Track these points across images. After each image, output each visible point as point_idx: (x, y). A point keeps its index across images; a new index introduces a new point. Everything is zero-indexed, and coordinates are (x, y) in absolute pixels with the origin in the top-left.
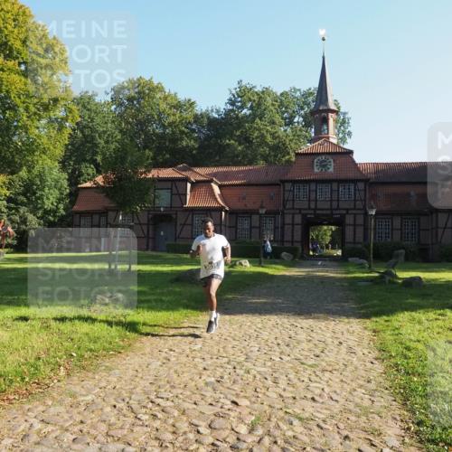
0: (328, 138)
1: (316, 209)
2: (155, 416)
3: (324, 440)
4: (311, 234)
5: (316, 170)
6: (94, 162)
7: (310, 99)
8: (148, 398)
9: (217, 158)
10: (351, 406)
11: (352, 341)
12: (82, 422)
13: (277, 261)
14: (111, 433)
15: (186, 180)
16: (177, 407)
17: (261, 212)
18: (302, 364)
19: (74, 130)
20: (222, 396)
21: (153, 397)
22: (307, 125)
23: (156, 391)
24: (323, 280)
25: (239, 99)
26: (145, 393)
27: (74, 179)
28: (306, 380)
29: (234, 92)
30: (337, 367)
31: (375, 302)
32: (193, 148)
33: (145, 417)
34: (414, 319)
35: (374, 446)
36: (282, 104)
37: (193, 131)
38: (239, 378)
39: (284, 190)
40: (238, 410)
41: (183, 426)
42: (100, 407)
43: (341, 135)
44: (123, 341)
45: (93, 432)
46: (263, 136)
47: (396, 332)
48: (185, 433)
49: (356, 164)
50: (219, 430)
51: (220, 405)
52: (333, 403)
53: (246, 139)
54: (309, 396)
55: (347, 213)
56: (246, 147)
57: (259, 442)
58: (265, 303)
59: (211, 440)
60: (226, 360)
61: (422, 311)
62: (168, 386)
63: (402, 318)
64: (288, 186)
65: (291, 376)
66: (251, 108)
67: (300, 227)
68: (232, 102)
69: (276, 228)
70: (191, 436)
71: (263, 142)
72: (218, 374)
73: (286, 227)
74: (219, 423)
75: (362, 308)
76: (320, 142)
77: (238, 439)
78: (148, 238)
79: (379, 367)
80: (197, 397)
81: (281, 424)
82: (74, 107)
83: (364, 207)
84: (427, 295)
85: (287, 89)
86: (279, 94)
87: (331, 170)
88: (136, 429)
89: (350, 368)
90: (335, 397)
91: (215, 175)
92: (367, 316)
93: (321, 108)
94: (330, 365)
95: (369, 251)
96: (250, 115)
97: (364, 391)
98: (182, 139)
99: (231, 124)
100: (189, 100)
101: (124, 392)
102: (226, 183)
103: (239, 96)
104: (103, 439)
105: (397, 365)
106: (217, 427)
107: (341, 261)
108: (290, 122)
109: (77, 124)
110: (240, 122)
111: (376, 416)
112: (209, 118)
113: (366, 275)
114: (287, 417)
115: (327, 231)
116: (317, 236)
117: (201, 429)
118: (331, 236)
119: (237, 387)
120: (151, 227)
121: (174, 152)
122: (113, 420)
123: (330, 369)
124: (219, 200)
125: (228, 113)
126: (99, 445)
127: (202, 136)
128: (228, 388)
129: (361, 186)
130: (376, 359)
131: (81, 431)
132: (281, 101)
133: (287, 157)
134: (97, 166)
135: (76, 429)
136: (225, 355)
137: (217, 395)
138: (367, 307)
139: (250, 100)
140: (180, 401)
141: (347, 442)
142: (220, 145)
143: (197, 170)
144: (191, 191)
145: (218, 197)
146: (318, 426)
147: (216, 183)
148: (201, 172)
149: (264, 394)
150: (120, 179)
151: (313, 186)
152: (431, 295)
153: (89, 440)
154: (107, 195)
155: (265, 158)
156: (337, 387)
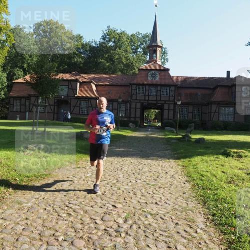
0: (157, 61)
1: (148, 100)
2: (70, 215)
3: (165, 226)
4: (145, 114)
5: (149, 79)
6: (23, 68)
7: (147, 39)
8: (65, 204)
9: (95, 70)
10: (177, 207)
11: (172, 172)
12: (27, 219)
13: (128, 128)
14: (45, 225)
15: (77, 81)
16: (82, 209)
17: (119, 101)
18: (148, 184)
19: (11, 48)
20: (107, 203)
21: (67, 204)
22: (145, 54)
23: (68, 200)
24: (153, 139)
25: (108, 37)
26: (62, 201)
27: (11, 77)
28: (151, 193)
29: (105, 32)
30: (167, 186)
31: (182, 151)
32: (81, 63)
33: (64, 215)
34: (203, 160)
35: (192, 228)
36: (132, 41)
37: (81, 53)
38: (115, 192)
39: (132, 90)
40: (117, 210)
41: (87, 220)
42: (37, 210)
43: (163, 61)
44: (46, 172)
45: (35, 225)
46: (121, 59)
47: (195, 167)
48: (88, 224)
49: (171, 77)
50: (108, 221)
51: (106, 208)
52: (167, 205)
53: (111, 60)
54: (154, 202)
55: (165, 103)
56: (111, 64)
57: (131, 228)
58: (123, 151)
59: (104, 228)
60: (106, 182)
61: (207, 156)
62: (75, 197)
63: (197, 160)
64: (134, 87)
65: (143, 191)
66: (115, 42)
67: (140, 110)
68: (104, 38)
69: (126, 110)
70: (92, 226)
71: (121, 62)
72: (103, 190)
73: (132, 110)
74: (107, 218)
75: (176, 154)
76: (152, 63)
77: (119, 226)
78: (54, 113)
79: (189, 186)
80: (93, 204)
81: (141, 217)
82: (12, 35)
83: (175, 100)
84: (208, 148)
85: (135, 33)
86: (130, 35)
87: (158, 79)
88: (60, 222)
89: (174, 187)
90: (168, 202)
91: (94, 79)
92: (179, 159)
93: (153, 45)
94: (163, 185)
95: (177, 124)
96: (114, 46)
97: (182, 199)
98: (74, 58)
99: (103, 51)
100: (80, 35)
101: (50, 201)
102: (100, 84)
103: (108, 35)
104: (41, 229)
105: (198, 185)
106: (106, 220)
107: (161, 129)
108: (136, 52)
109: (13, 45)
110: (108, 50)
111: (191, 212)
112: (90, 47)
113: (175, 137)
114: (144, 214)
115: (154, 112)
116: (148, 115)
117: (97, 221)
118: (155, 115)
119: (114, 198)
120: (56, 107)
121: (70, 65)
122: (46, 217)
123: (163, 187)
124: (96, 93)
125: (101, 44)
126: (39, 232)
127: (86, 57)
128: (110, 198)
129: (173, 88)
130: (187, 181)
131: (27, 224)
132: (131, 40)
133: (134, 71)
134: (24, 70)
135: (24, 223)
136: (105, 180)
137: (104, 202)
138: (178, 154)
139: (114, 38)
140: (84, 206)
141: (178, 226)
142: (96, 63)
143: (84, 76)
144: (80, 88)
145: (95, 91)
146: (161, 218)
147: (94, 84)
148: (86, 77)
149: (130, 201)
150: (40, 78)
151: (147, 88)
152: (210, 148)
153: (33, 230)
154: (32, 88)
155: (122, 71)
156: (168, 197)
